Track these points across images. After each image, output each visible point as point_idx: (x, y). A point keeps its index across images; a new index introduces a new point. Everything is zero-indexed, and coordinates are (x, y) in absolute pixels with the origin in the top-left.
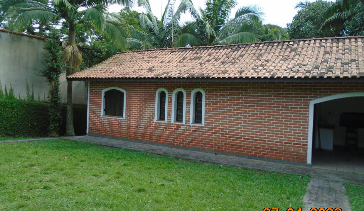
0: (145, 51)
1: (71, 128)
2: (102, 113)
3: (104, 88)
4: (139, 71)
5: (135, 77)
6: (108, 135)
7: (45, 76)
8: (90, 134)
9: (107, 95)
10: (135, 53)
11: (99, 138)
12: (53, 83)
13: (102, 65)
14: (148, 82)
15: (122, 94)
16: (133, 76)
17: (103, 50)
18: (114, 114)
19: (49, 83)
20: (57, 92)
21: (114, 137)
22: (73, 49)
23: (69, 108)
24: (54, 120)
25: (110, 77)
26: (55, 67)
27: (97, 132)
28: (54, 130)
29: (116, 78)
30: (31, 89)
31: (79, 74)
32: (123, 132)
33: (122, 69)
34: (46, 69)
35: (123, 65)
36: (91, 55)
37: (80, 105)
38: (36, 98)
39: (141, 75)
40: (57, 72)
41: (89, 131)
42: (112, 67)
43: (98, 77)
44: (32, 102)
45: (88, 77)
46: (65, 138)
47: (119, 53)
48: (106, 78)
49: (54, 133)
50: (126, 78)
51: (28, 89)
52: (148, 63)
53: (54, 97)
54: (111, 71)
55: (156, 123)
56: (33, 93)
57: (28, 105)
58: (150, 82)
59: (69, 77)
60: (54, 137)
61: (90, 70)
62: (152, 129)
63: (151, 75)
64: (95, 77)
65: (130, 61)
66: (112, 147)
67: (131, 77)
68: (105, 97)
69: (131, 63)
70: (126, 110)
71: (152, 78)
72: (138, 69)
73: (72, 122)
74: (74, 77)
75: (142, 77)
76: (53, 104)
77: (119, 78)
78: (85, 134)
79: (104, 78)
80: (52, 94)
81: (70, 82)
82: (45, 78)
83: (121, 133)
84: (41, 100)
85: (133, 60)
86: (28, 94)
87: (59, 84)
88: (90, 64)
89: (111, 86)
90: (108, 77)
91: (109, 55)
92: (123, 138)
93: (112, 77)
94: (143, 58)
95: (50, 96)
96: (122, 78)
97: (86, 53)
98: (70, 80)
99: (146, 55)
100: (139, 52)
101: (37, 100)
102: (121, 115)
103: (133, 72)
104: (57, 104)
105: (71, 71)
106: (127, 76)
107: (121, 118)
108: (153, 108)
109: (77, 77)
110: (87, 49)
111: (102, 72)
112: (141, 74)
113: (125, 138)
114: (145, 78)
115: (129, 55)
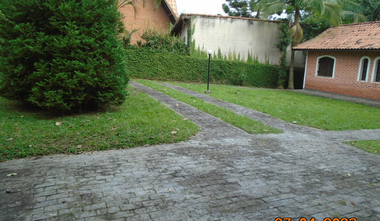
0: (356, 25)
1: (291, 84)
2: (316, 74)
3: (319, 56)
4: (348, 43)
5: (344, 48)
6: (319, 90)
7: (278, 47)
8: (306, 89)
9: (321, 61)
10: (346, 27)
11: (313, 92)
12: (283, 52)
13: (318, 37)
14: (354, 52)
15: (333, 60)
16: (343, 48)
17: (318, 24)
18: (325, 75)
19: (280, 52)
20: (285, 59)
21: (324, 92)
22: (297, 28)
23: (292, 70)
24: (282, 78)
25: (325, 48)
26: (285, 42)
27: (311, 87)
28: (281, 84)
29: (329, 49)
30: (268, 57)
31: (300, 46)
32: (331, 88)
33: (335, 42)
34: (279, 43)
35: (335, 38)
36: (308, 30)
37: (298, 68)
38: (270, 63)
39: (349, 47)
40: (286, 45)
41: (305, 86)
42: (326, 40)
43: (315, 48)
44: (268, 65)
45: (308, 48)
46: (288, 90)
47: (332, 27)
48: (321, 49)
49: (281, 87)
50: (337, 49)
51: (266, 57)
52: (357, 36)
53: (283, 62)
54: (325, 43)
55: (358, 82)
56: (269, 59)
57: (266, 67)
58: (356, 52)
59: (294, 48)
60: (281, 89)
61: (309, 42)
62: (355, 86)
63: (357, 47)
64: (313, 48)
65: (342, 34)
66: (323, 97)
67: (341, 48)
68: (319, 62)
69: (343, 35)
70: (335, 72)
71: (358, 49)
72: (348, 42)
73: (293, 80)
74: (298, 48)
75: (350, 48)
76: (282, 67)
77: (332, 49)
78: (302, 88)
79: (320, 49)
80: (282, 60)
81: (293, 51)
82: (278, 50)
83: (329, 89)
84: (273, 64)
85: (344, 33)
86: (266, 60)
87: (286, 53)
88: (307, 37)
89: (324, 54)
90: (323, 48)
91: (323, 29)
92: (330, 93)
93: (326, 48)
94: (353, 31)
95: (280, 62)
96: (334, 49)
97: (305, 28)
98: (293, 50)
99: (356, 28)
100: (350, 25)
101: (271, 64)
102: (331, 75)
103: (343, 44)
104: (284, 67)
105: (294, 43)
106: (338, 48)
107: (330, 78)
108: (357, 71)
109: (300, 48)
110: (306, 25)
111: (318, 44)
112: (349, 45)
113: (332, 92)
114: (352, 49)
115: (341, 28)
